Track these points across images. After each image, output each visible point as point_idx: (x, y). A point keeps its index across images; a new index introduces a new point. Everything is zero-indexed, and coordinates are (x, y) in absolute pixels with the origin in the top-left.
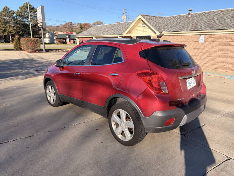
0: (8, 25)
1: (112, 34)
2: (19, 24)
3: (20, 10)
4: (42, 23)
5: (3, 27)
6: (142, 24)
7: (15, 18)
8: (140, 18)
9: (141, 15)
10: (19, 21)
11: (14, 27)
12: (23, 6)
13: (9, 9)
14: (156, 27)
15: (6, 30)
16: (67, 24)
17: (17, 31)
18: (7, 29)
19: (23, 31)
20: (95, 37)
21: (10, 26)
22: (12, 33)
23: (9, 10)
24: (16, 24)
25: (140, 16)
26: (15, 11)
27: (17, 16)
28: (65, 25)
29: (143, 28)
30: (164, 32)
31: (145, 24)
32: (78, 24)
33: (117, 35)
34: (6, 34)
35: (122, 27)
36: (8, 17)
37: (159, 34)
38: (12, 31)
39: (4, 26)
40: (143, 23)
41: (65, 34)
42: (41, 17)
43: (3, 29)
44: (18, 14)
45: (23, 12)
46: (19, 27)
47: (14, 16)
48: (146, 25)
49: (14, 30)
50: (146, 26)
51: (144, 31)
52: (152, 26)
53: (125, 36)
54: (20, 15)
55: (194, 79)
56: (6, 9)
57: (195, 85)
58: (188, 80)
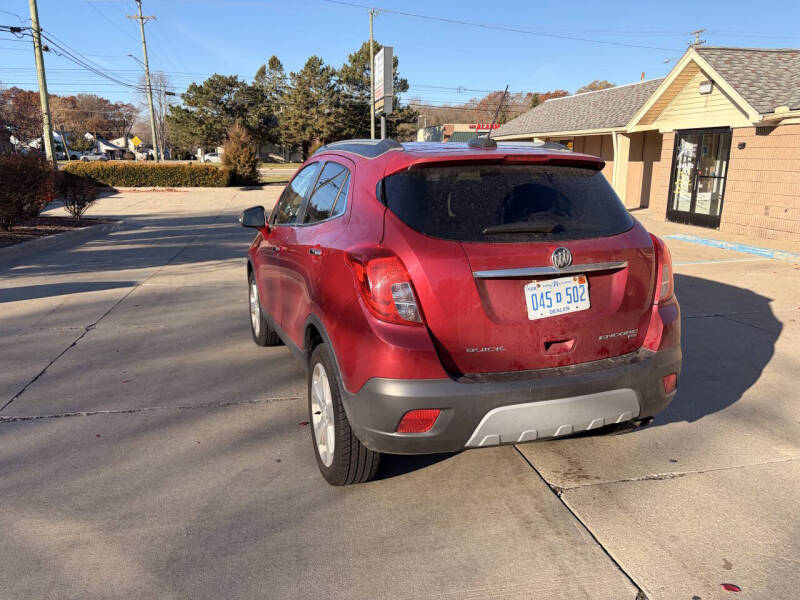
0: (313, 110)
1: (594, 127)
2: (344, 107)
3: (349, 65)
4: (382, 101)
5: (301, 117)
6: (702, 84)
7: (336, 89)
8: (692, 61)
9: (697, 50)
10: (346, 96)
11: (329, 114)
12: (361, 52)
13: (320, 64)
14: (753, 93)
15: (308, 125)
16: (490, 98)
17: (336, 128)
18: (309, 122)
19: (353, 127)
20: (540, 138)
21: (318, 112)
22: (322, 132)
23: (321, 67)
24: (335, 107)
25: (693, 55)
26: (338, 67)
27: (340, 82)
28: (483, 103)
29: (704, 98)
30: (782, 111)
31: (713, 82)
32: (529, 94)
33: (610, 130)
34: (306, 137)
35: (634, 100)
36: (316, 86)
37: (761, 117)
38: (323, 127)
39: (304, 113)
40: (705, 79)
41: (474, 130)
42: (382, 83)
43: (301, 121)
44: (345, 77)
45: (359, 70)
46: (343, 116)
47: (333, 82)
48: (715, 87)
49: (328, 123)
50: (716, 91)
51: (707, 109)
52: (736, 87)
53: (634, 130)
54: (348, 81)
55: (577, 284)
56: (313, 65)
57: (585, 305)
58: (534, 284)
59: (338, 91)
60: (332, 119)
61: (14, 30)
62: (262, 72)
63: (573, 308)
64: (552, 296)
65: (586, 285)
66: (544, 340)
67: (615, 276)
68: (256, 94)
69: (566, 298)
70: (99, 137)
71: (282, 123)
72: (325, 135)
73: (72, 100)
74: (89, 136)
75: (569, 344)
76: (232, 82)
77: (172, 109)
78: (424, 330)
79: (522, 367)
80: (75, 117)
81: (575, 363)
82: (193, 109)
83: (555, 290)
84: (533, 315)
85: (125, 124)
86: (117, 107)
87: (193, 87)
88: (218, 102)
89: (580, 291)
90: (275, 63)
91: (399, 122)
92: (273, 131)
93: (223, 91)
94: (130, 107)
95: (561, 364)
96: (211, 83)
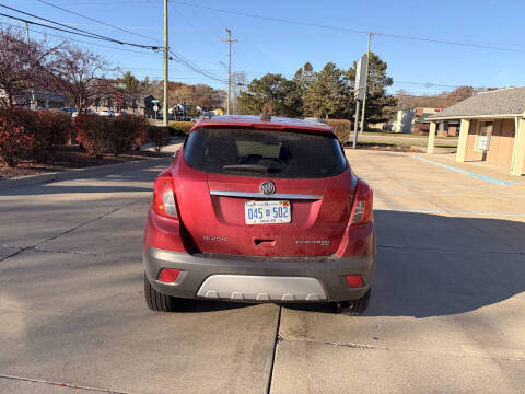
0: (326, 96)
1: (503, 113)
4: (358, 91)
5: (318, 100)
7: (342, 83)
11: (336, 99)
13: (334, 67)
15: (321, 105)
16: (457, 92)
17: (339, 108)
18: (323, 103)
20: (467, 119)
21: (330, 98)
22: (330, 110)
23: (334, 69)
24: (341, 94)
26: (346, 69)
27: (346, 78)
33: (513, 115)
36: (330, 81)
38: (331, 107)
39: (320, 98)
42: (359, 79)
43: (317, 103)
44: (350, 76)
47: (341, 79)
49: (335, 105)
55: (282, 205)
56: (329, 68)
57: (287, 220)
58: (251, 202)
59: (344, 85)
60: (337, 102)
61: (154, 48)
62: (300, 72)
63: (278, 221)
64: (263, 211)
65: (289, 207)
66: (254, 238)
67: (314, 204)
68: (291, 86)
69: (273, 214)
70: (204, 109)
71: (306, 104)
72: (331, 112)
73: (194, 88)
74: (198, 108)
75: (273, 243)
76: (277, 78)
77: (241, 93)
78: (178, 222)
79: (239, 253)
80: (193, 97)
81: (278, 256)
82: (254, 94)
83: (266, 208)
84: (249, 222)
85: (219, 102)
86: (217, 92)
87: (255, 81)
88: (268, 90)
89: (284, 211)
90: (308, 67)
91: (383, 106)
92: (299, 109)
93: (272, 83)
94: (224, 92)
95: (267, 255)
96: (265, 78)
